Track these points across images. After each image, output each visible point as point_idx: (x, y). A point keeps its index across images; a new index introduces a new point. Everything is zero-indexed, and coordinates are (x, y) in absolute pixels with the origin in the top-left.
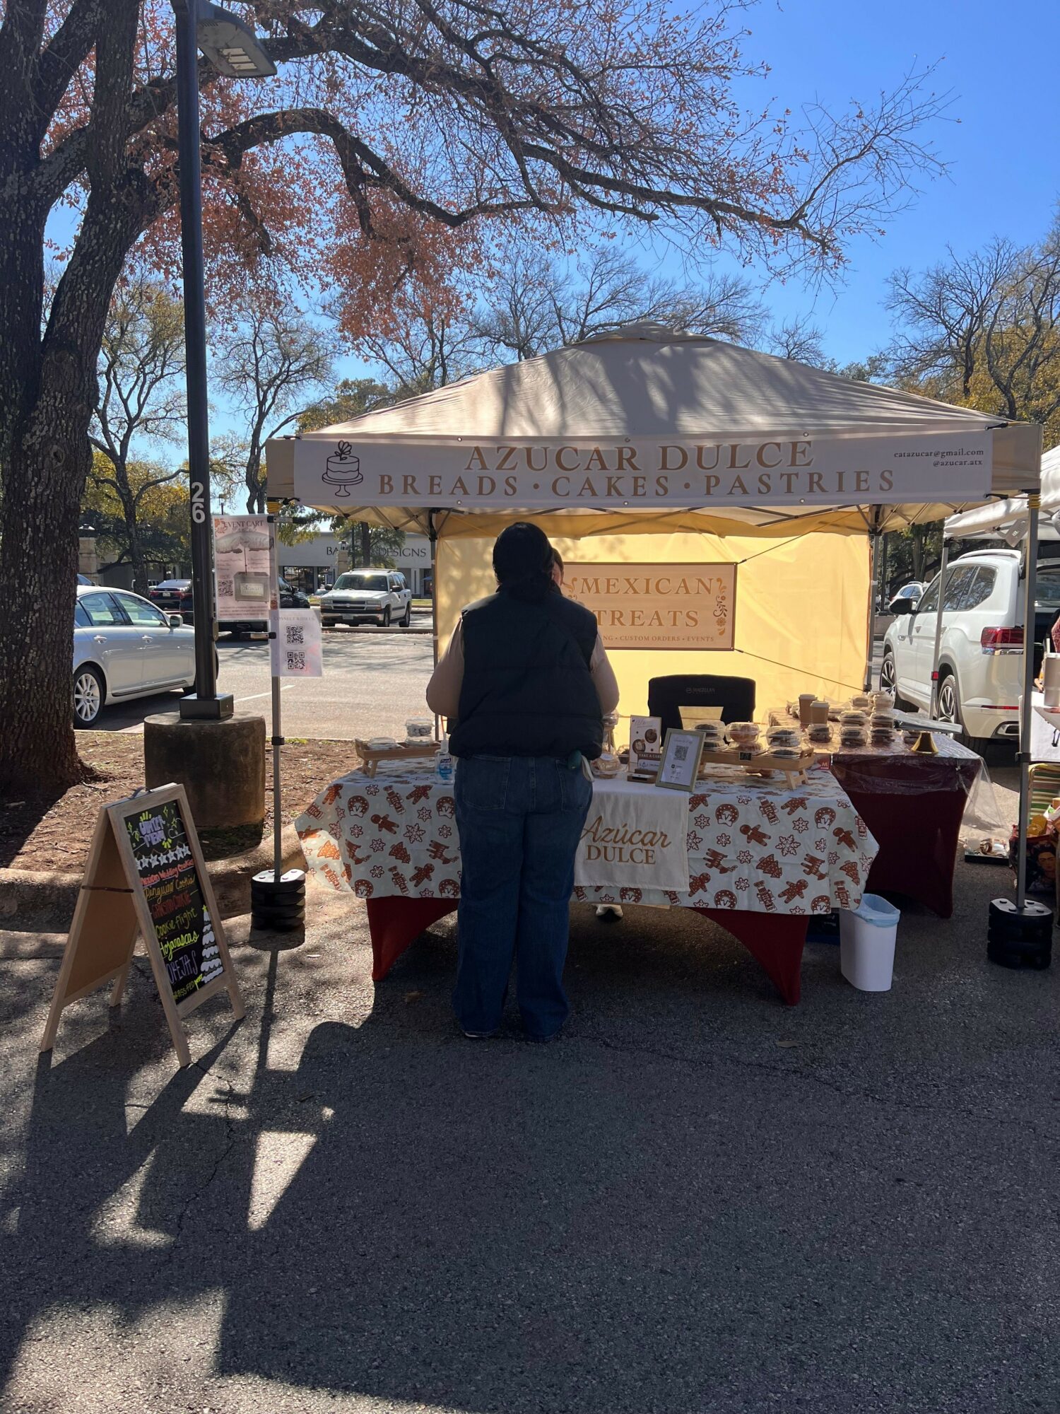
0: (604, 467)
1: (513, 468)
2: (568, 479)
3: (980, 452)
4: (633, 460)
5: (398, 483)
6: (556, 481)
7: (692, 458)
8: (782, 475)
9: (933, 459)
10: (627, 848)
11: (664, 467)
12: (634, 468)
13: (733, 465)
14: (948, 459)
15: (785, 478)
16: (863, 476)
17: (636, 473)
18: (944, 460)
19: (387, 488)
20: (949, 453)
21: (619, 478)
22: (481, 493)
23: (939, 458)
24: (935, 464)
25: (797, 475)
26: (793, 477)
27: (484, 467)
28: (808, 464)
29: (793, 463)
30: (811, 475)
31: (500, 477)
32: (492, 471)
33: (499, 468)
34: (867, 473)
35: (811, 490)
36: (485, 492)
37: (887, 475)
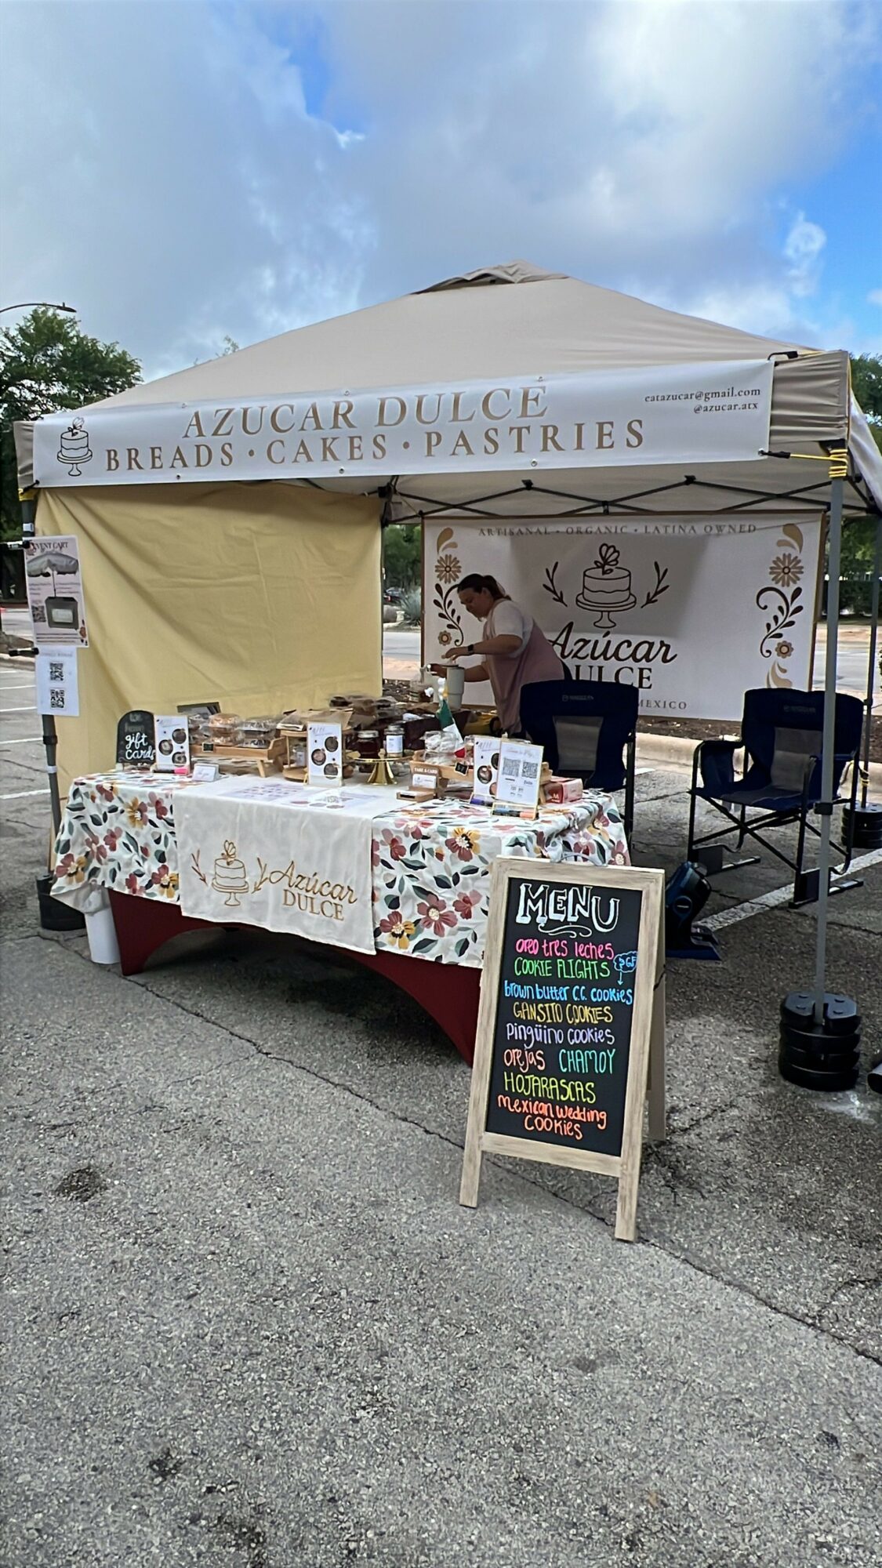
0: (318, 427)
1: (229, 434)
2: (282, 442)
3: (757, 392)
4: (348, 415)
5: (123, 458)
6: (271, 445)
7: (411, 409)
8: (511, 429)
9: (694, 403)
10: (319, 899)
11: (381, 423)
12: (350, 425)
13: (455, 419)
14: (714, 402)
15: (515, 431)
16: (607, 429)
17: (353, 432)
18: (709, 404)
19: (113, 463)
20: (717, 394)
21: (334, 439)
22: (199, 465)
23: (702, 403)
24: (697, 410)
25: (528, 428)
26: (524, 431)
27: (201, 434)
28: (542, 414)
29: (524, 414)
30: (545, 429)
31: (214, 445)
32: (208, 438)
33: (215, 434)
34: (611, 424)
35: (545, 448)
36: (202, 463)
37: (635, 426)
